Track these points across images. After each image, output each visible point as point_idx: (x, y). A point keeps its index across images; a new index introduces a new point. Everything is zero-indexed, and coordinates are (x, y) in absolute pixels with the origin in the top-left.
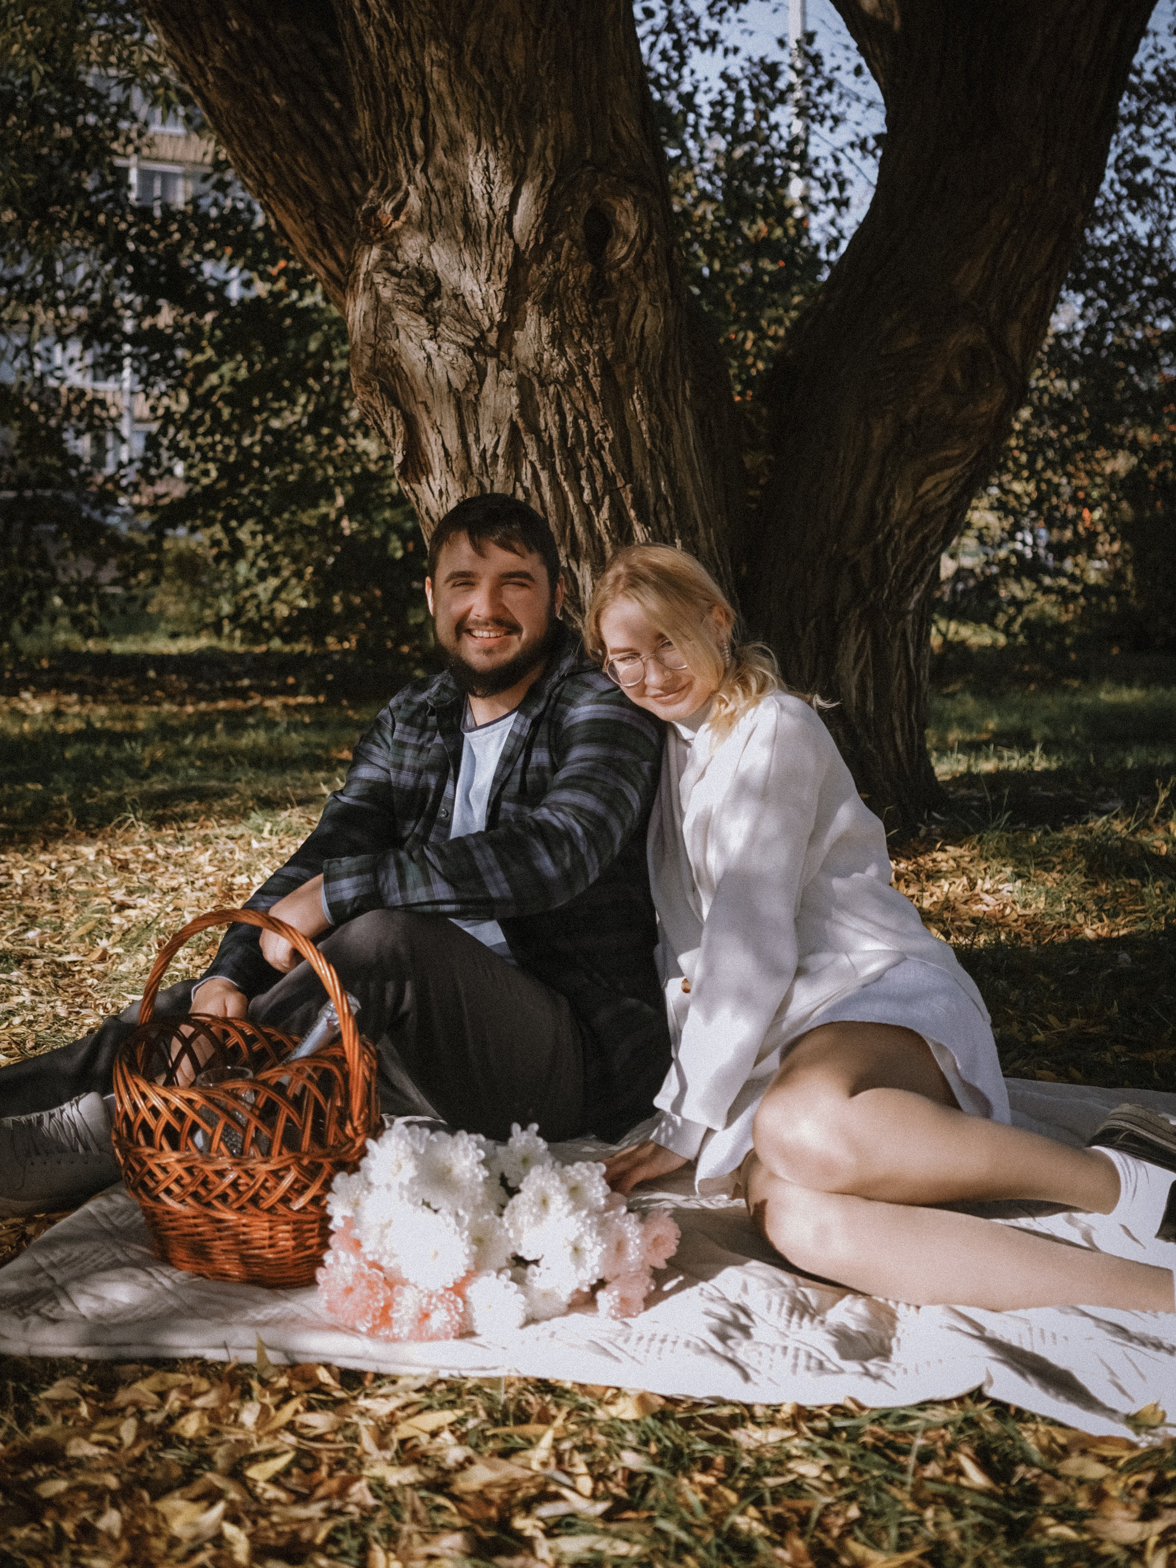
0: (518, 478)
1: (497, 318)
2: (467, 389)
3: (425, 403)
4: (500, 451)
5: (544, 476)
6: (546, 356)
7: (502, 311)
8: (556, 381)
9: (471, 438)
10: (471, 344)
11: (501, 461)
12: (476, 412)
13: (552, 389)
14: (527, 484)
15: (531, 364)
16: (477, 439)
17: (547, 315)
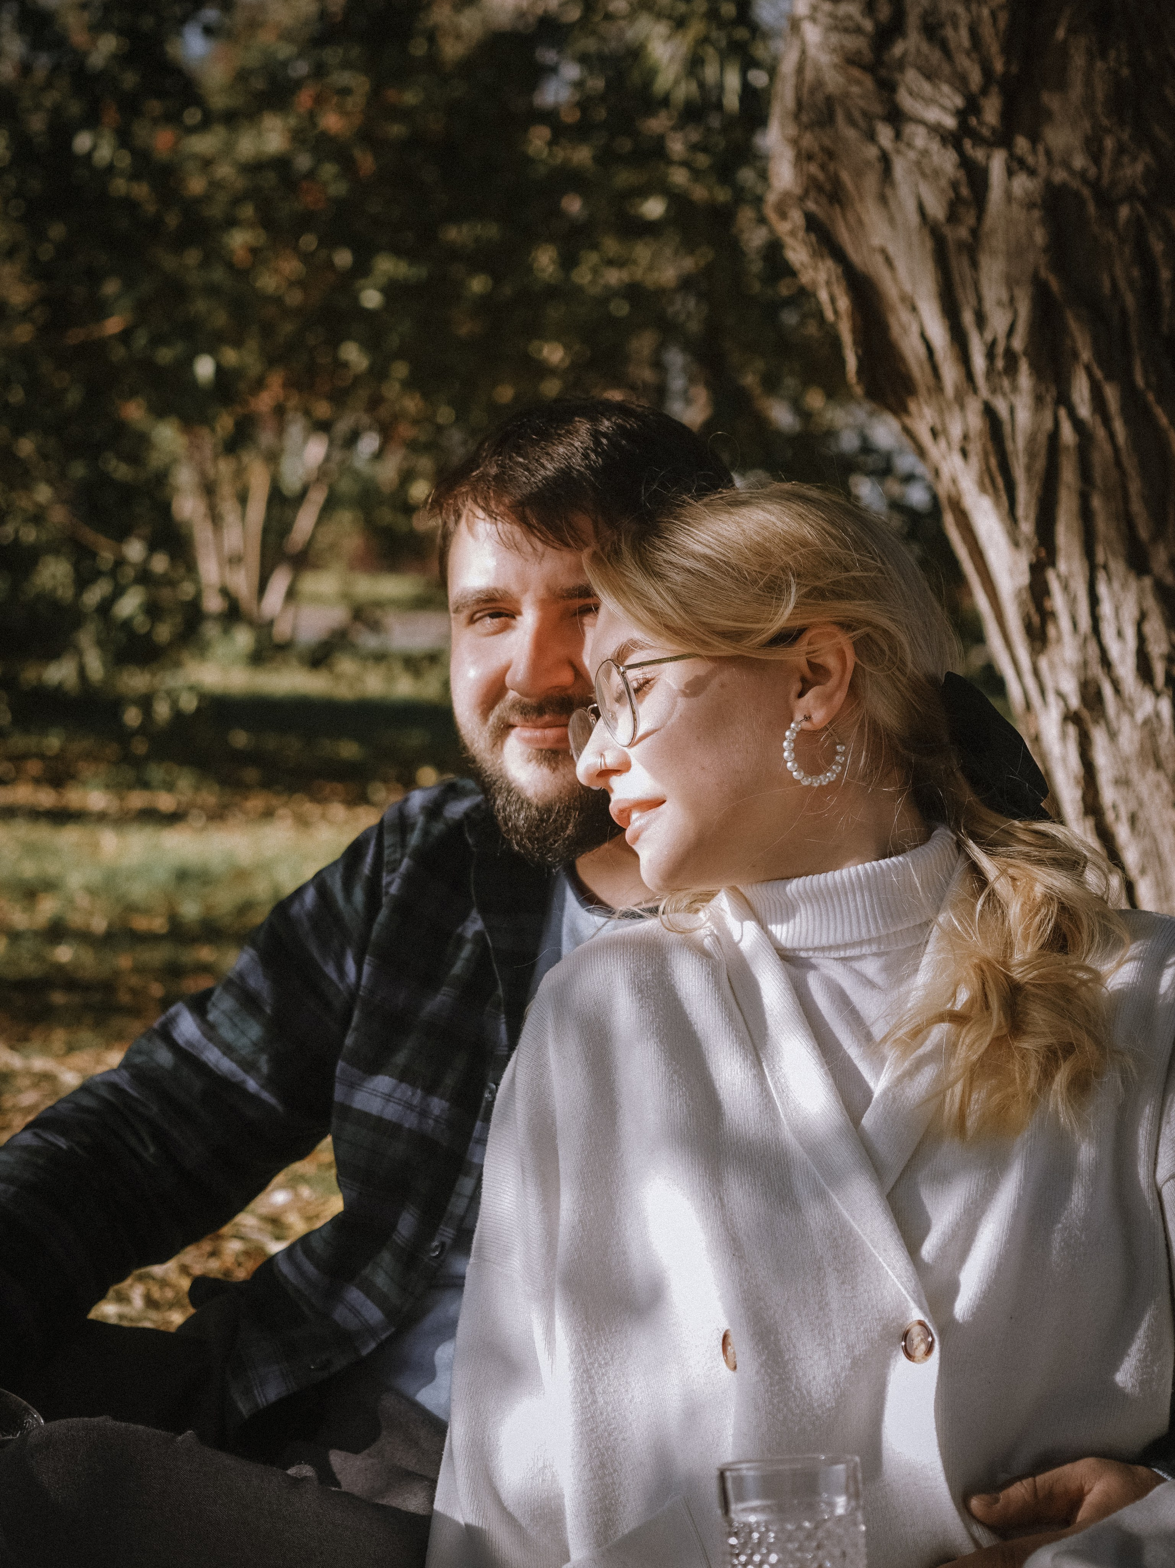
0: (1064, 400)
1: (999, 66)
2: (953, 217)
3: (883, 251)
4: (1018, 344)
5: (1111, 393)
6: (1109, 143)
7: (1007, 50)
8: (1131, 195)
9: (968, 318)
10: (950, 122)
11: (1024, 367)
12: (975, 265)
13: (1124, 212)
14: (1084, 411)
15: (1079, 162)
16: (981, 320)
17: (1103, 56)
